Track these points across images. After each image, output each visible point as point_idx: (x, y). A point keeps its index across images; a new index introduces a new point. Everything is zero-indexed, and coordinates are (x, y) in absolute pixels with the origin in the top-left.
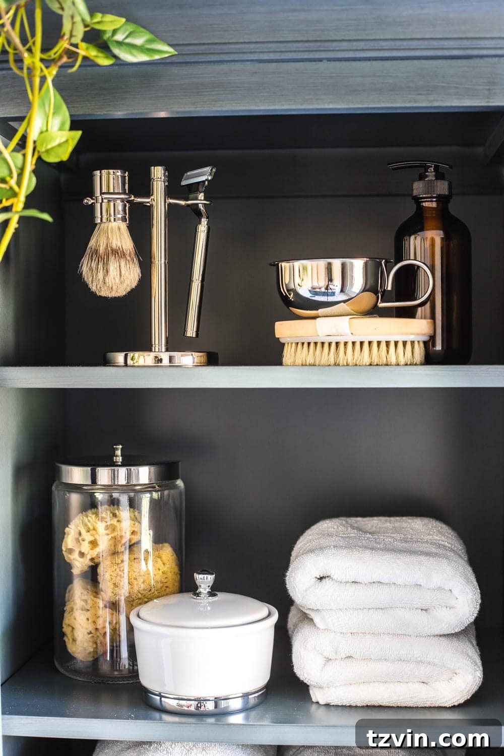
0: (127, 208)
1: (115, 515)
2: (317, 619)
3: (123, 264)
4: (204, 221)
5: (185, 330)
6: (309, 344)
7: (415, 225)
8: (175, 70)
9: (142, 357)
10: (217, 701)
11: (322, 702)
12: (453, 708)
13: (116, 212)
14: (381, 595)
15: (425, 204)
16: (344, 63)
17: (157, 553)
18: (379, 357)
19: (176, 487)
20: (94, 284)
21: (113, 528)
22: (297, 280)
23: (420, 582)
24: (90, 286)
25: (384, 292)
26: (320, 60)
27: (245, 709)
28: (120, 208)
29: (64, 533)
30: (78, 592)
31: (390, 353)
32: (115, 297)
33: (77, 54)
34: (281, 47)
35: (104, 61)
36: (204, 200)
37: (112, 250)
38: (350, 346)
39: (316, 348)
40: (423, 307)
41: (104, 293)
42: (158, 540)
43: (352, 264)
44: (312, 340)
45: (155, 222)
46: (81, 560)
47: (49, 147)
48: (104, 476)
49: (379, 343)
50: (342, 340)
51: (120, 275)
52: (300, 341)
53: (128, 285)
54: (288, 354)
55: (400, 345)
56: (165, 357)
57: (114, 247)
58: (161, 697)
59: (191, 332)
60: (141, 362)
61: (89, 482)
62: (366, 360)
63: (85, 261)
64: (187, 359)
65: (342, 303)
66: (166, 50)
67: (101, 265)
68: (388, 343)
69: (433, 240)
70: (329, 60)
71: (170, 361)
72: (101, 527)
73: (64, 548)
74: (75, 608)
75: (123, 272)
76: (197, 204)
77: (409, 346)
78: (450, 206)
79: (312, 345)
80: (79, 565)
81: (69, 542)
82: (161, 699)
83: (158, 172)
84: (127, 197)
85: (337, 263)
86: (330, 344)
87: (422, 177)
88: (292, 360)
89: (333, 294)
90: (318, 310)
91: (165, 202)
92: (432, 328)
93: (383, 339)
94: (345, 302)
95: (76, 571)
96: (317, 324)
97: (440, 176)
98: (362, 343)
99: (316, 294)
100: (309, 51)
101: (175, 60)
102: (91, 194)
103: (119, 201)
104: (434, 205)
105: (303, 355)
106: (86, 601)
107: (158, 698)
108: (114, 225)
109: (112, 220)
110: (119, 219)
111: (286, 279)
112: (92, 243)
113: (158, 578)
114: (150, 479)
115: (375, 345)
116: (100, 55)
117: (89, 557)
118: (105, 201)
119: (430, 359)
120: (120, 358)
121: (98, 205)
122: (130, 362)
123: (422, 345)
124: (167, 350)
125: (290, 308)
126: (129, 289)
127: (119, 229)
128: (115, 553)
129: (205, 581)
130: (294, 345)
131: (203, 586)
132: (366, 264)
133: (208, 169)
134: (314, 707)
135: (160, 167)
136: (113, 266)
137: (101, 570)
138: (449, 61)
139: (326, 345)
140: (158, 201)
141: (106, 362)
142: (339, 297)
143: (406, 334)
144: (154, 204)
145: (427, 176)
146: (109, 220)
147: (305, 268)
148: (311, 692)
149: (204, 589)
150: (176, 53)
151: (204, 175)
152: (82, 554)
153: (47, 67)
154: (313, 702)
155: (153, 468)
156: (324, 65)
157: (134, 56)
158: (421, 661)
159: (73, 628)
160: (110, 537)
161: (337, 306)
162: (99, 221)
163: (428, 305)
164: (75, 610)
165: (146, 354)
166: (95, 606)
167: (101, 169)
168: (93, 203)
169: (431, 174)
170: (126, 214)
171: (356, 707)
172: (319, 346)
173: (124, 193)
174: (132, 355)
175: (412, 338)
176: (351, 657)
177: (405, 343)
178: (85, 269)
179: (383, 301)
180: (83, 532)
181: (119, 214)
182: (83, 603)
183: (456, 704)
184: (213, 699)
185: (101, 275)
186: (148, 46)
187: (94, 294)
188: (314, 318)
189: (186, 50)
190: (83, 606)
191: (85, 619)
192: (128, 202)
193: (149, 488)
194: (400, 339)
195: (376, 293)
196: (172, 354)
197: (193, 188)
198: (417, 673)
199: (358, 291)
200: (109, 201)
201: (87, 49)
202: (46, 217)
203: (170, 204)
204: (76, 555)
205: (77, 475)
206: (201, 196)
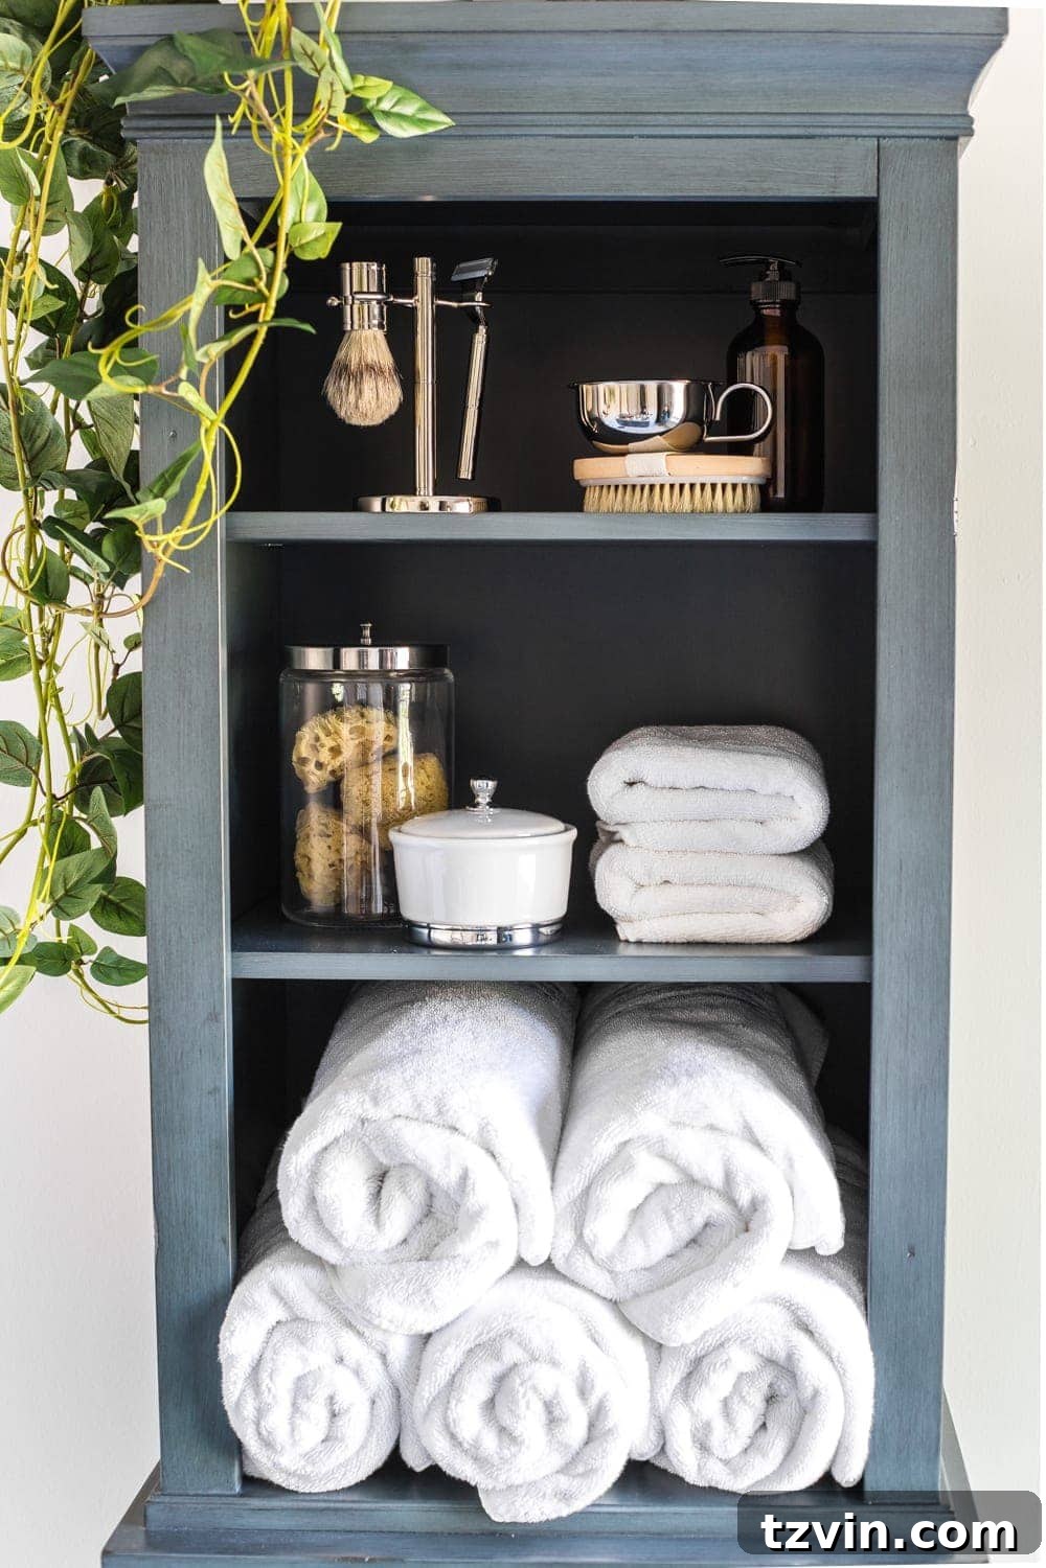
0: (385, 309)
1: (362, 716)
2: (624, 833)
3: (380, 384)
4: (482, 329)
5: (457, 470)
6: (617, 487)
7: (752, 338)
8: (452, 144)
9: (403, 503)
10: (500, 930)
11: (632, 940)
12: (795, 944)
13: (371, 317)
14: (705, 803)
15: (765, 312)
16: (659, 141)
17: (419, 763)
18: (703, 503)
19: (443, 677)
20: (344, 409)
21: (361, 731)
22: (603, 407)
23: (755, 786)
24: (337, 411)
25: (711, 423)
26: (632, 137)
27: (535, 945)
28: (376, 311)
29: (295, 738)
30: (315, 816)
31: (716, 497)
32: (368, 427)
33: (337, 129)
34: (584, 119)
35: (369, 137)
36: (482, 302)
37: (367, 365)
38: (667, 489)
39: (625, 493)
40: (762, 443)
41: (356, 421)
42: (421, 748)
43: (671, 388)
44: (621, 482)
45: (419, 329)
46: (318, 773)
47: (304, 241)
48: (350, 658)
49: (703, 486)
50: (657, 481)
51: (378, 398)
52: (606, 483)
53: (386, 411)
54: (591, 498)
55: (729, 489)
56: (434, 504)
57: (369, 361)
58: (430, 929)
59: (466, 472)
60: (404, 509)
61: (331, 668)
62: (687, 507)
63: (331, 378)
64: (463, 506)
65: (658, 437)
66: (443, 121)
67: (352, 384)
68: (714, 486)
69: (774, 358)
70: (641, 136)
71: (440, 509)
72: (345, 729)
73: (294, 758)
74: (312, 833)
75: (381, 394)
76: (474, 306)
77: (739, 490)
78: (799, 314)
79: (620, 489)
80: (315, 779)
81: (303, 748)
82: (430, 932)
83: (424, 266)
84: (384, 297)
85: (652, 386)
86: (643, 487)
87: (762, 277)
88: (595, 507)
89: (646, 424)
90: (627, 444)
91: (432, 303)
92: (769, 468)
93: (708, 481)
94: (661, 434)
95: (311, 789)
96: (626, 462)
97: (785, 275)
98: (682, 486)
99: (626, 424)
100: (616, 126)
101: (453, 132)
102: (339, 293)
103: (374, 303)
104: (778, 313)
105: (610, 500)
106: (326, 825)
107: (426, 931)
108: (367, 333)
109: (366, 327)
110: (374, 326)
111: (588, 406)
112: (341, 355)
113: (422, 793)
114: (410, 665)
115: (698, 489)
116: (363, 128)
117: (329, 768)
118: (356, 302)
119: (767, 504)
120: (376, 504)
121: (348, 307)
122: (388, 509)
123: (756, 489)
124: (435, 494)
125: (594, 442)
126: (387, 416)
127: (375, 338)
128: (364, 763)
129: (484, 788)
130: (597, 488)
131: (481, 794)
132: (688, 388)
133: (488, 261)
134: (622, 945)
135: (425, 259)
136: (368, 385)
137: (344, 786)
138: (787, 141)
139: (638, 489)
140: (423, 302)
141: (356, 506)
142: (654, 428)
143: (736, 475)
144: (419, 305)
145: (767, 276)
146: (361, 327)
147: (612, 393)
148: (618, 928)
149: (483, 799)
150: (454, 124)
151: (483, 269)
152: (319, 765)
153: (300, 144)
154: (620, 941)
155: (414, 650)
156: (636, 142)
157: (405, 130)
158: (754, 886)
159: (310, 859)
160: (357, 742)
161: (651, 439)
162: (349, 328)
163: (769, 439)
164: (312, 836)
165: (408, 498)
166: (338, 830)
167: (351, 262)
168: (339, 304)
169: (773, 274)
170: (383, 319)
171: (675, 943)
172: (629, 489)
173: (380, 292)
174: (392, 499)
175: (745, 479)
176: (666, 882)
177: (734, 487)
178: (331, 390)
179: (709, 435)
180: (322, 735)
181: (374, 318)
182: (321, 827)
183: (798, 938)
184: (495, 928)
185: (352, 398)
186: (421, 116)
187: (341, 422)
188: (623, 454)
189: (465, 119)
190: (322, 831)
191: (326, 848)
192: (386, 303)
193: (407, 675)
194: (729, 480)
195: (700, 423)
196: (444, 498)
197: (469, 287)
198: (750, 901)
199: (677, 422)
200: (362, 303)
201: (347, 120)
202: (308, 327)
203: (438, 306)
204: (311, 767)
205: (315, 658)
206: (479, 296)
